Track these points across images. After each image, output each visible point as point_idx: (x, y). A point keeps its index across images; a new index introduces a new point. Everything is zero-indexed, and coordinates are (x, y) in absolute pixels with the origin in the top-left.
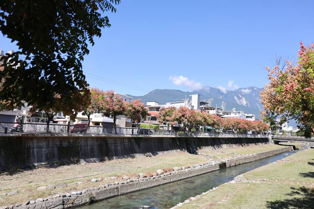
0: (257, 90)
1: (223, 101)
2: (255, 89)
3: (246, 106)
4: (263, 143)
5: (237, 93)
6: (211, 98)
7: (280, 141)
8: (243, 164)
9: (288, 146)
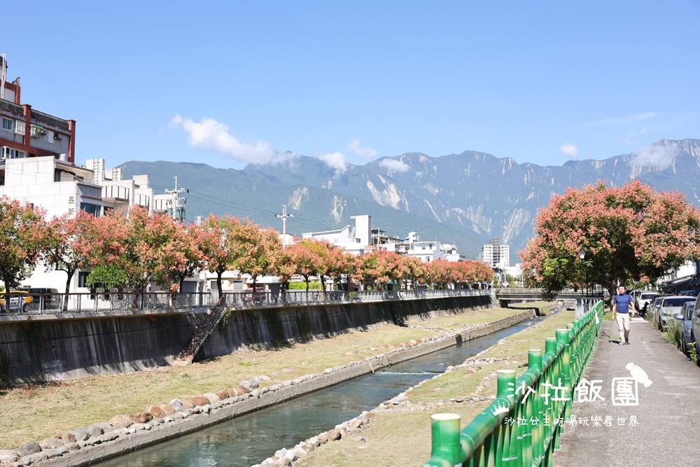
0: (427, 162)
1: (336, 197)
2: (422, 159)
3: (397, 208)
4: (483, 307)
5: (373, 171)
6: (302, 186)
7: (510, 301)
8: (477, 338)
9: (527, 308)
